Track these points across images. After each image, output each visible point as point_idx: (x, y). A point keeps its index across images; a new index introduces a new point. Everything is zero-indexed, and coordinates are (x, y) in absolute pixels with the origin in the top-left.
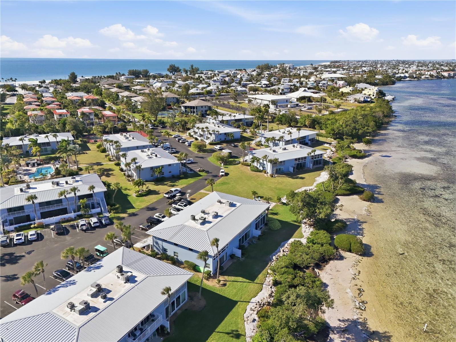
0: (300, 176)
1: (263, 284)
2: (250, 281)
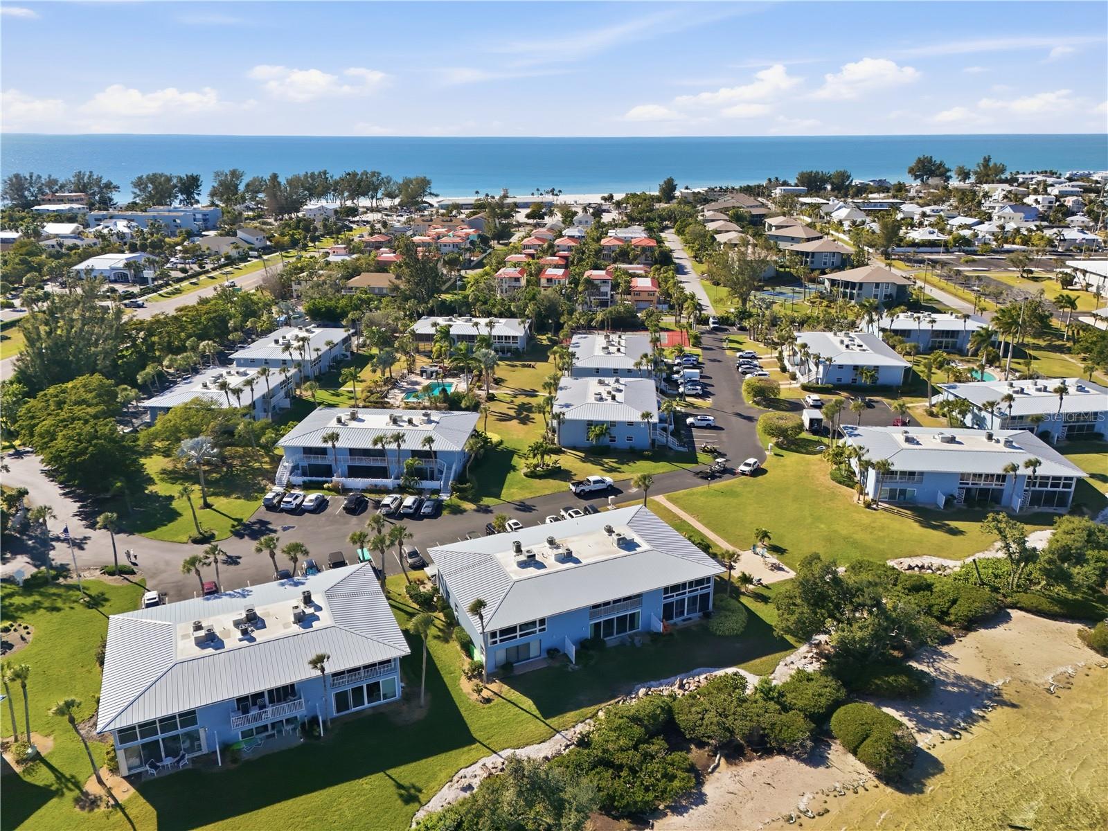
0: (953, 524)
1: (558, 732)
2: (539, 716)
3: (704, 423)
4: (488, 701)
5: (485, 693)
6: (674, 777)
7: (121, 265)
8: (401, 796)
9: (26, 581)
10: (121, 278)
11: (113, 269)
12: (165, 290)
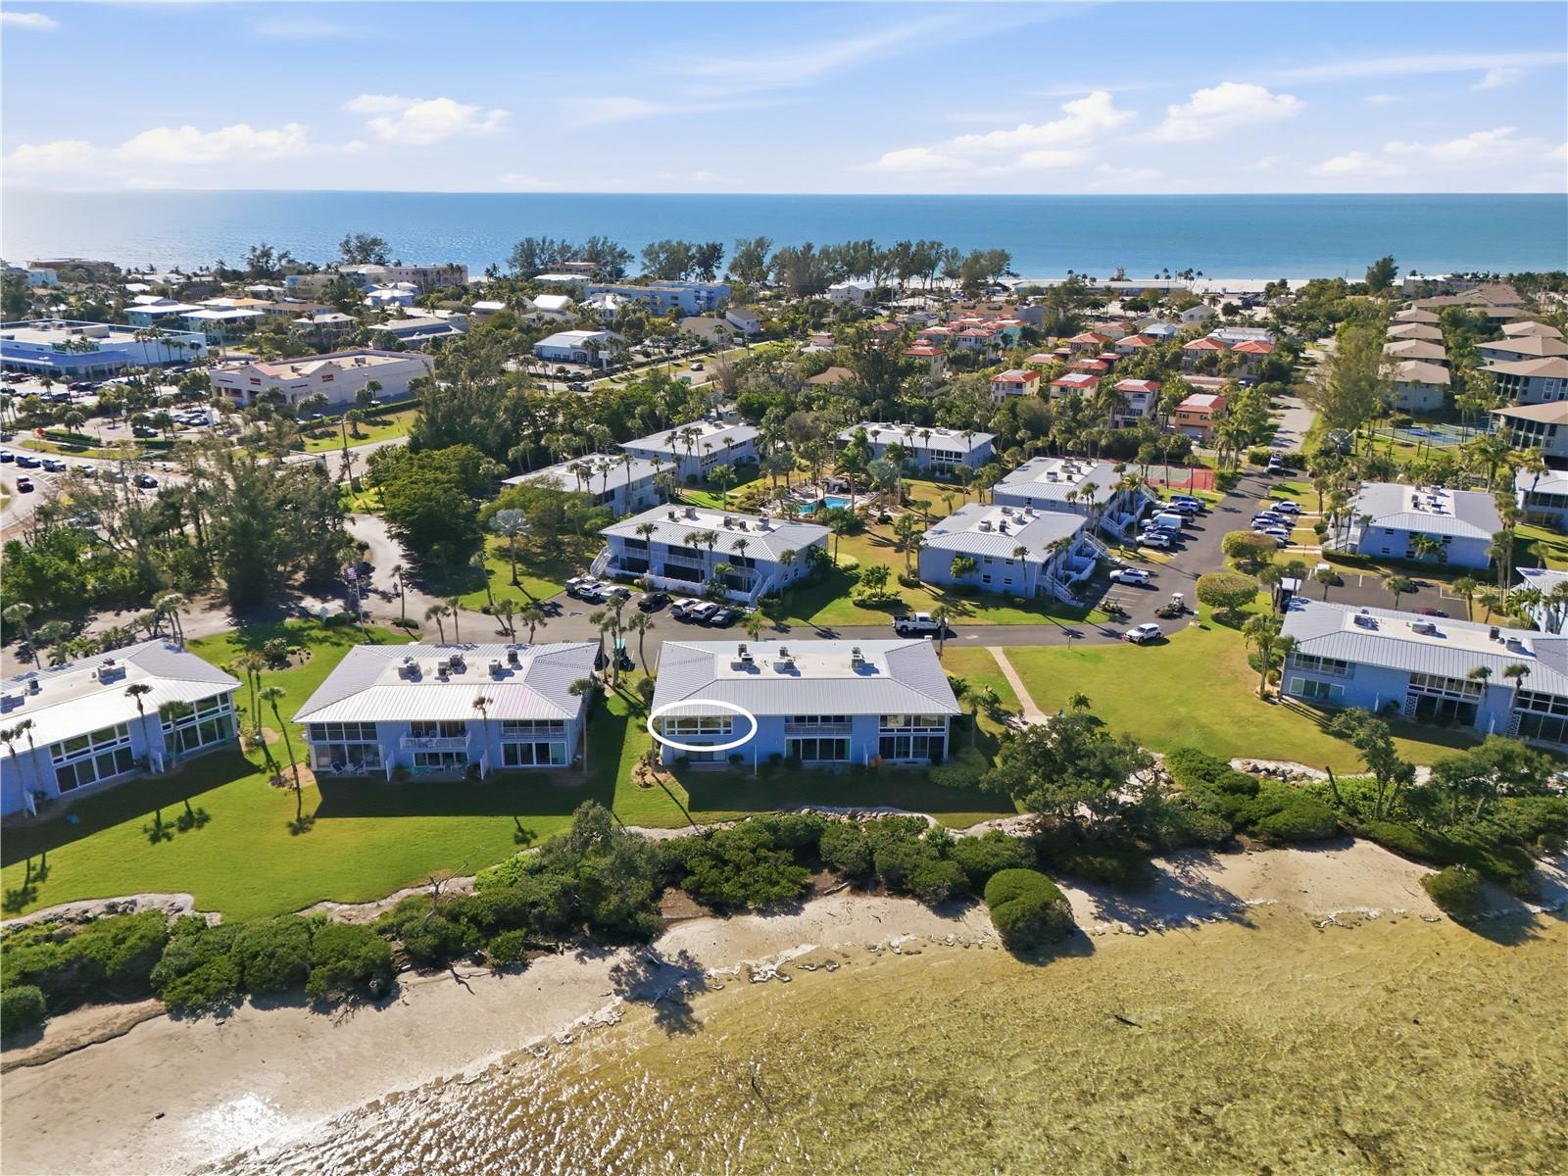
1: (694, 824)
2: (687, 807)
3: (1133, 579)
4: (648, 786)
5: (649, 779)
6: (776, 883)
7: (579, 344)
8: (516, 836)
9: (328, 619)
10: (579, 359)
11: (573, 347)
12: (620, 375)
